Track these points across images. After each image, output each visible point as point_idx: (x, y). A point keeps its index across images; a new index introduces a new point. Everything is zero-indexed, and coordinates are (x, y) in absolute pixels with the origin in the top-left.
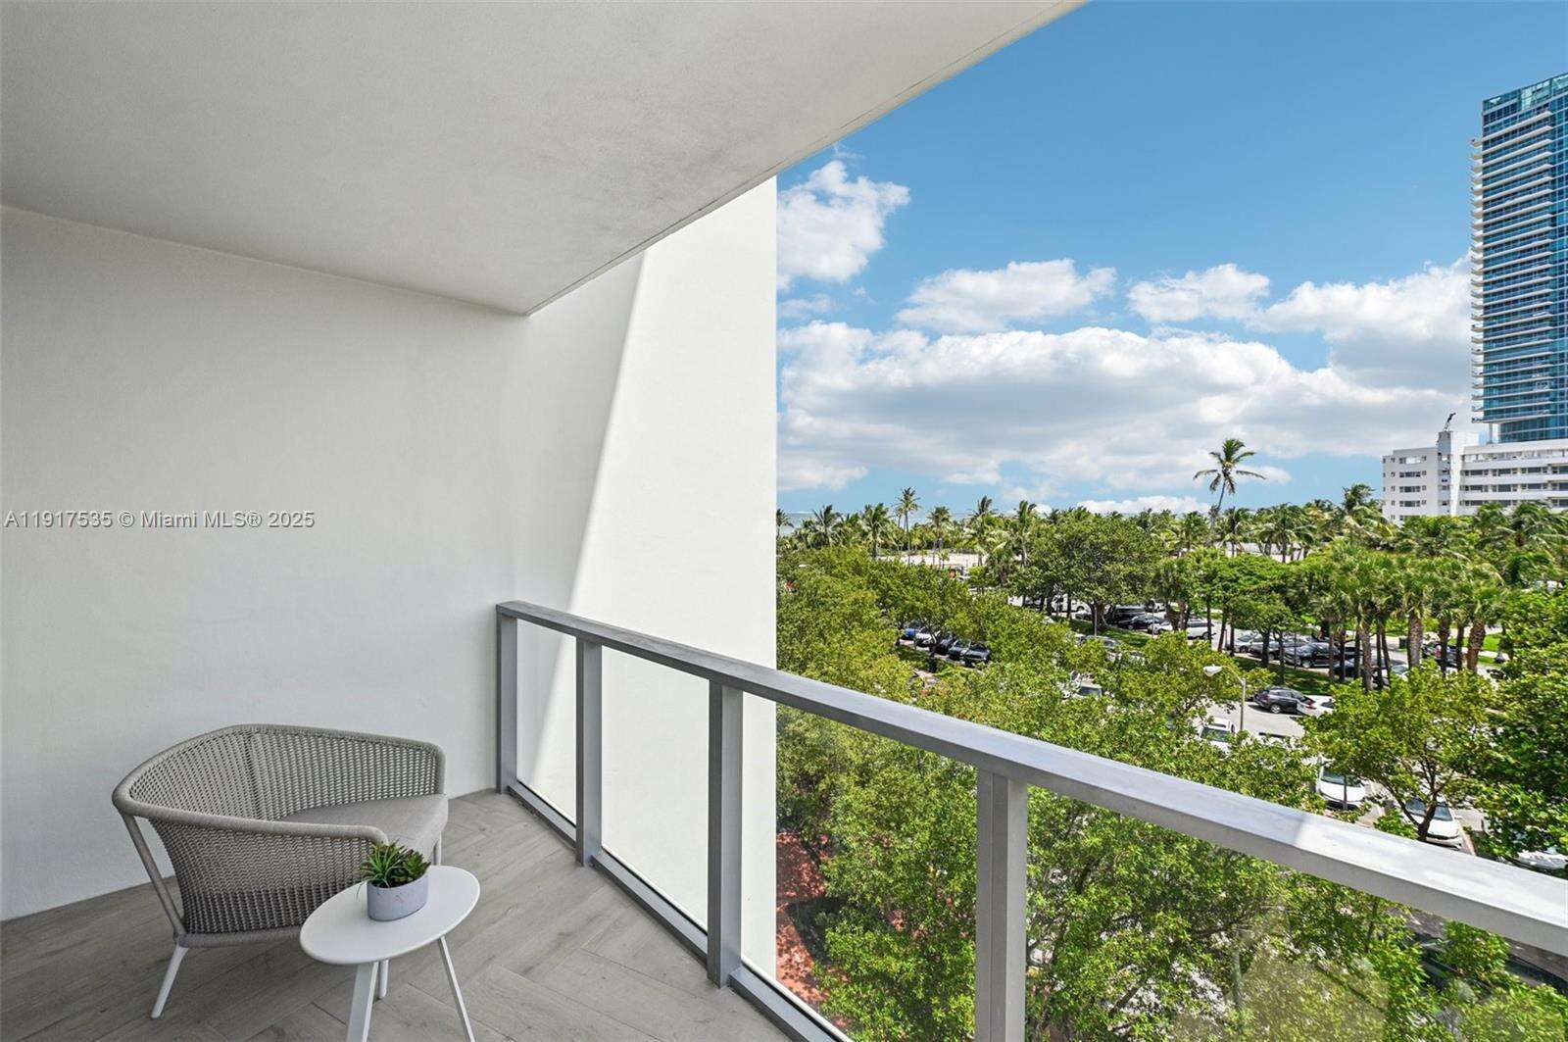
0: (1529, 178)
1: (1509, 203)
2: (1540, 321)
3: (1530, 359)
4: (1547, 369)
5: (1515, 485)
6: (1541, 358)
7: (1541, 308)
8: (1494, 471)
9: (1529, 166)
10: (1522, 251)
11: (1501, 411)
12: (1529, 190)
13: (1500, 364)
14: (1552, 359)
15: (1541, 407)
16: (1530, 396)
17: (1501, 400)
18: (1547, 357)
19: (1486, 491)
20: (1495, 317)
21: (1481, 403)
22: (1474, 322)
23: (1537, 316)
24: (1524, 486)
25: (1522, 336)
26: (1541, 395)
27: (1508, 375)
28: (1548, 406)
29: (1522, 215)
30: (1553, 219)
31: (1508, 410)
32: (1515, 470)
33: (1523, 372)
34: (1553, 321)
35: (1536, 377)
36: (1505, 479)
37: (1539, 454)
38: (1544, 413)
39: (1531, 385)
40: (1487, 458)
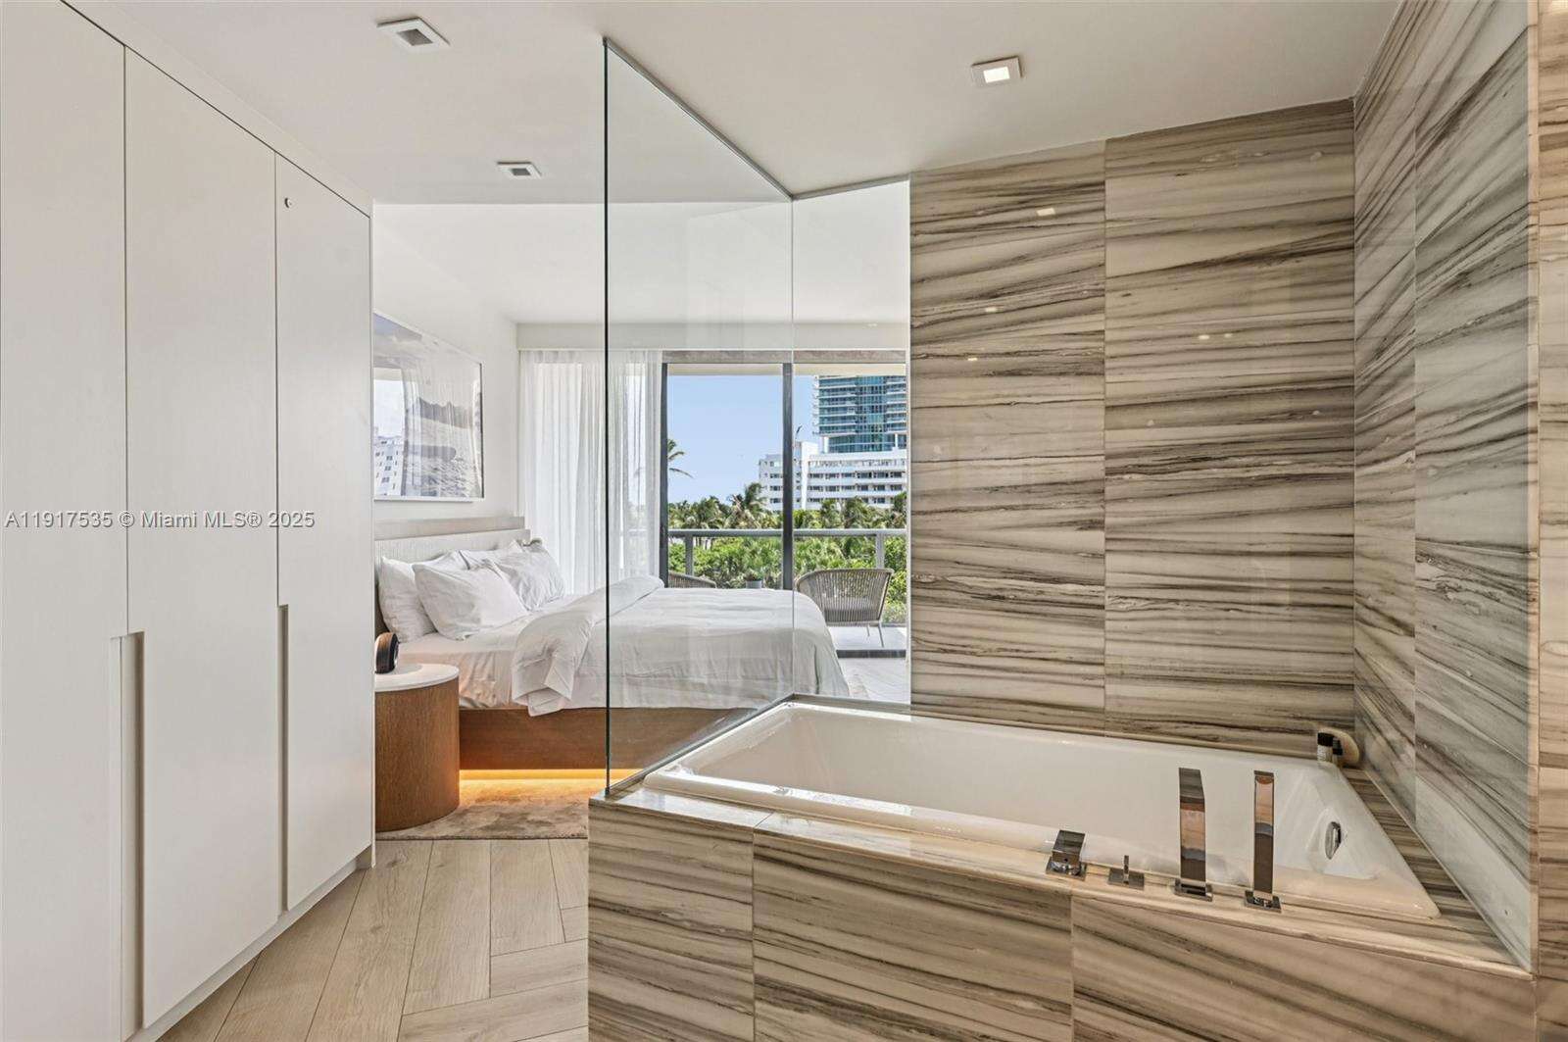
8: (826, 475)
11: (829, 428)
15: (850, 427)
16: (845, 418)
17: (829, 419)
19: (823, 491)
21: (818, 420)
26: (850, 417)
27: (833, 399)
28: (854, 427)
31: (833, 428)
32: (838, 475)
33: (841, 399)
35: (848, 404)
36: (833, 482)
37: (850, 463)
38: (852, 433)
39: (845, 409)
40: (825, 463)
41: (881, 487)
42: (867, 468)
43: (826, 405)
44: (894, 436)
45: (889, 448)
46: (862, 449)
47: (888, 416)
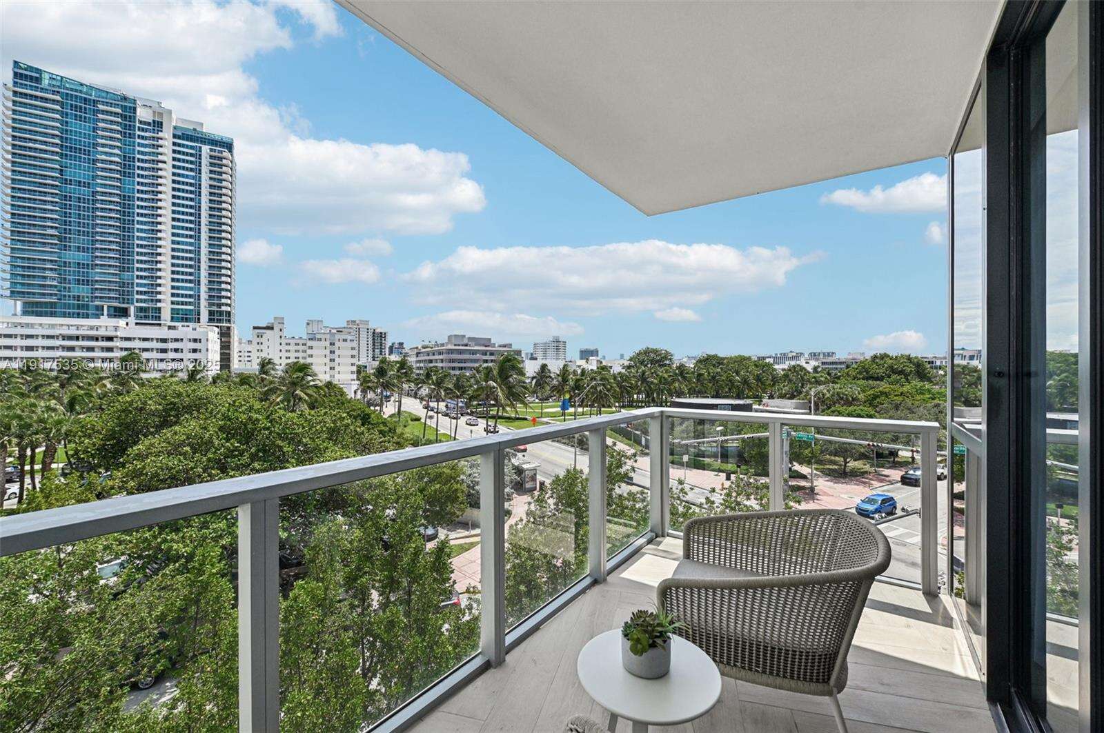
0: (46, 134)
1: (30, 145)
2: (52, 236)
3: (44, 260)
4: (55, 270)
5: (37, 347)
6: (51, 261)
7: (52, 227)
8: (22, 336)
9: (46, 127)
10: (40, 183)
11: (23, 293)
12: (45, 143)
13: (23, 258)
14: (60, 264)
15: (51, 295)
16: (44, 286)
17: (23, 284)
18: (56, 261)
19: (16, 350)
20: (19, 223)
21: (8, 284)
22: (4, 222)
23: (49, 232)
24: (43, 348)
25: (39, 242)
26: (51, 286)
27: (29, 267)
28: (56, 295)
29: (41, 158)
30: (61, 170)
31: (29, 293)
32: (37, 336)
33: (39, 268)
34: (60, 239)
35: (48, 273)
36: (30, 342)
37: (53, 326)
38: (54, 300)
39: (45, 278)
40: (16, 325)
41: (91, 349)
42: (73, 332)
43: (19, 271)
44: (103, 307)
45: (97, 316)
46: (64, 315)
47: (96, 289)
